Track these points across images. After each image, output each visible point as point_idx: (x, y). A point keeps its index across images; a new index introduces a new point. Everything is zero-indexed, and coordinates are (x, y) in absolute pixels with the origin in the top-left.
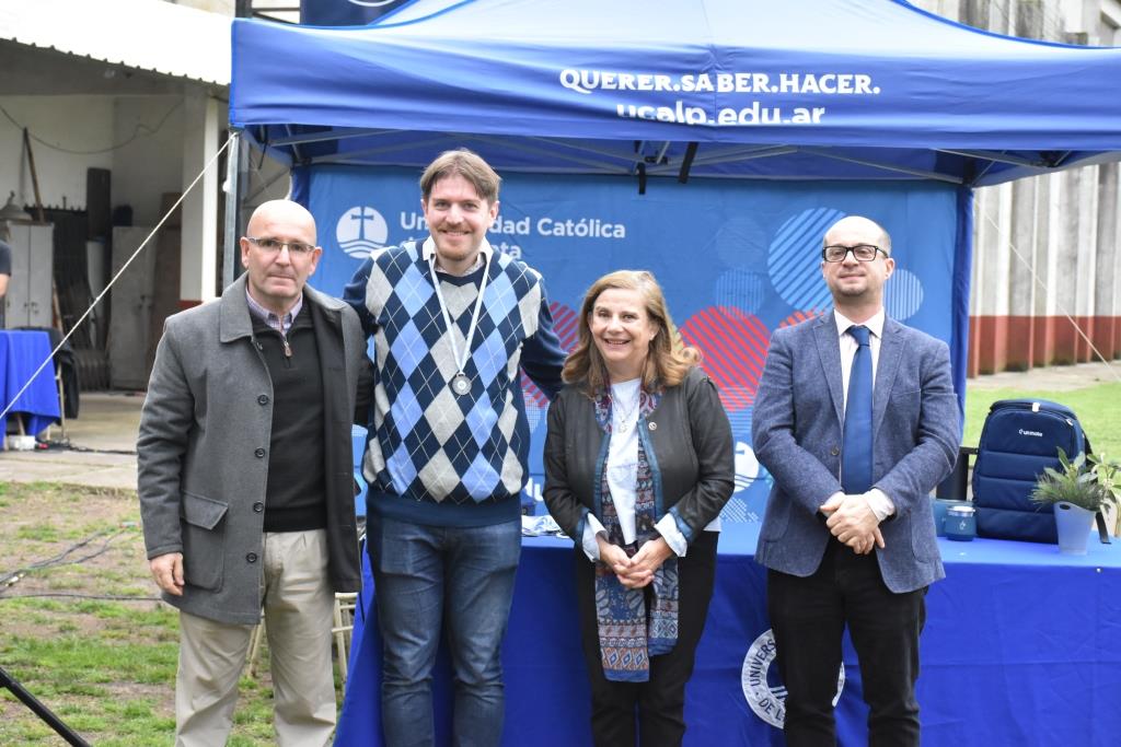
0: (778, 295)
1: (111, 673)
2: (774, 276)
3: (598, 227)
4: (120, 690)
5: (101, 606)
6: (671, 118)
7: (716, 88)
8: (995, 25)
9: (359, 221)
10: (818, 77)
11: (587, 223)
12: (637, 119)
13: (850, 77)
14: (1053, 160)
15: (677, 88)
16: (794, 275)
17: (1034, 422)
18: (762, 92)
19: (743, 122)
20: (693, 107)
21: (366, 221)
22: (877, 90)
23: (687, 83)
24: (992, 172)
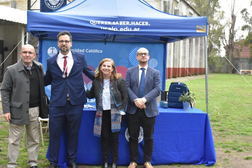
0: (131, 63)
1: (5, 136)
2: (130, 60)
3: (97, 51)
4: (7, 139)
5: (3, 123)
6: (111, 30)
7: (119, 24)
8: (170, 13)
9: (52, 50)
10: (138, 22)
11: (95, 50)
12: (105, 30)
13: (144, 22)
14: (182, 38)
15: (112, 24)
16: (134, 60)
17: (179, 86)
18: (128, 25)
19: (124, 30)
20: (115, 28)
21: (53, 50)
22: (149, 25)
23: (114, 23)
24: (170, 40)
